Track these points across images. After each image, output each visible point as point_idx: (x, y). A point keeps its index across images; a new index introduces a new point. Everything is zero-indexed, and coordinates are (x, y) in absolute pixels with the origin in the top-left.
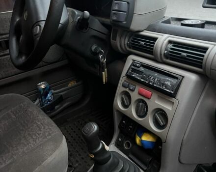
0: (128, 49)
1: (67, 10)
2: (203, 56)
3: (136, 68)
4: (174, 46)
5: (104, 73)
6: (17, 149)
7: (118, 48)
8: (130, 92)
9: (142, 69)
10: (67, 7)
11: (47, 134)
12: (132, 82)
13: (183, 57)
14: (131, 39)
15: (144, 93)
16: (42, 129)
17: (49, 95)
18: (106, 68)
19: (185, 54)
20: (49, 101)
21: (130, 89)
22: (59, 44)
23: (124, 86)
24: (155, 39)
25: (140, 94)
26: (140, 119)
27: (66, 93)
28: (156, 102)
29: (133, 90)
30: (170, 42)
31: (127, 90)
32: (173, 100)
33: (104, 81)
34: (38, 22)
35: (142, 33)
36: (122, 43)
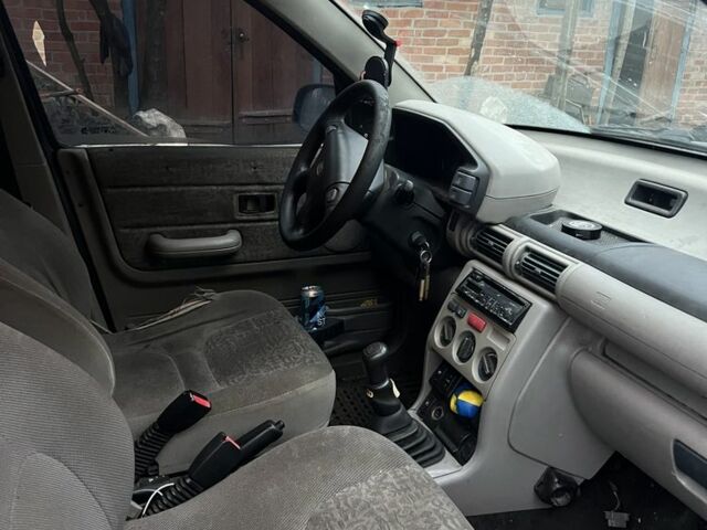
0: (471, 249)
1: (385, 168)
2: (558, 276)
3: (475, 282)
4: (531, 256)
5: (423, 282)
6: (258, 372)
7: (455, 245)
8: (456, 318)
9: (482, 284)
10: (386, 162)
11: (307, 360)
12: (463, 302)
13: (536, 274)
14: (478, 233)
15: (474, 322)
16: (302, 353)
17: (318, 313)
18: (430, 274)
19: (539, 270)
20: (316, 324)
21: (457, 314)
22: (359, 220)
23: (450, 308)
24: (509, 240)
25: (470, 324)
26: (461, 364)
27: (352, 320)
28: (488, 337)
29: (460, 317)
30: (527, 249)
31: (453, 315)
32: (510, 336)
33: (421, 295)
34: (336, 184)
35: (496, 228)
36: (462, 237)
